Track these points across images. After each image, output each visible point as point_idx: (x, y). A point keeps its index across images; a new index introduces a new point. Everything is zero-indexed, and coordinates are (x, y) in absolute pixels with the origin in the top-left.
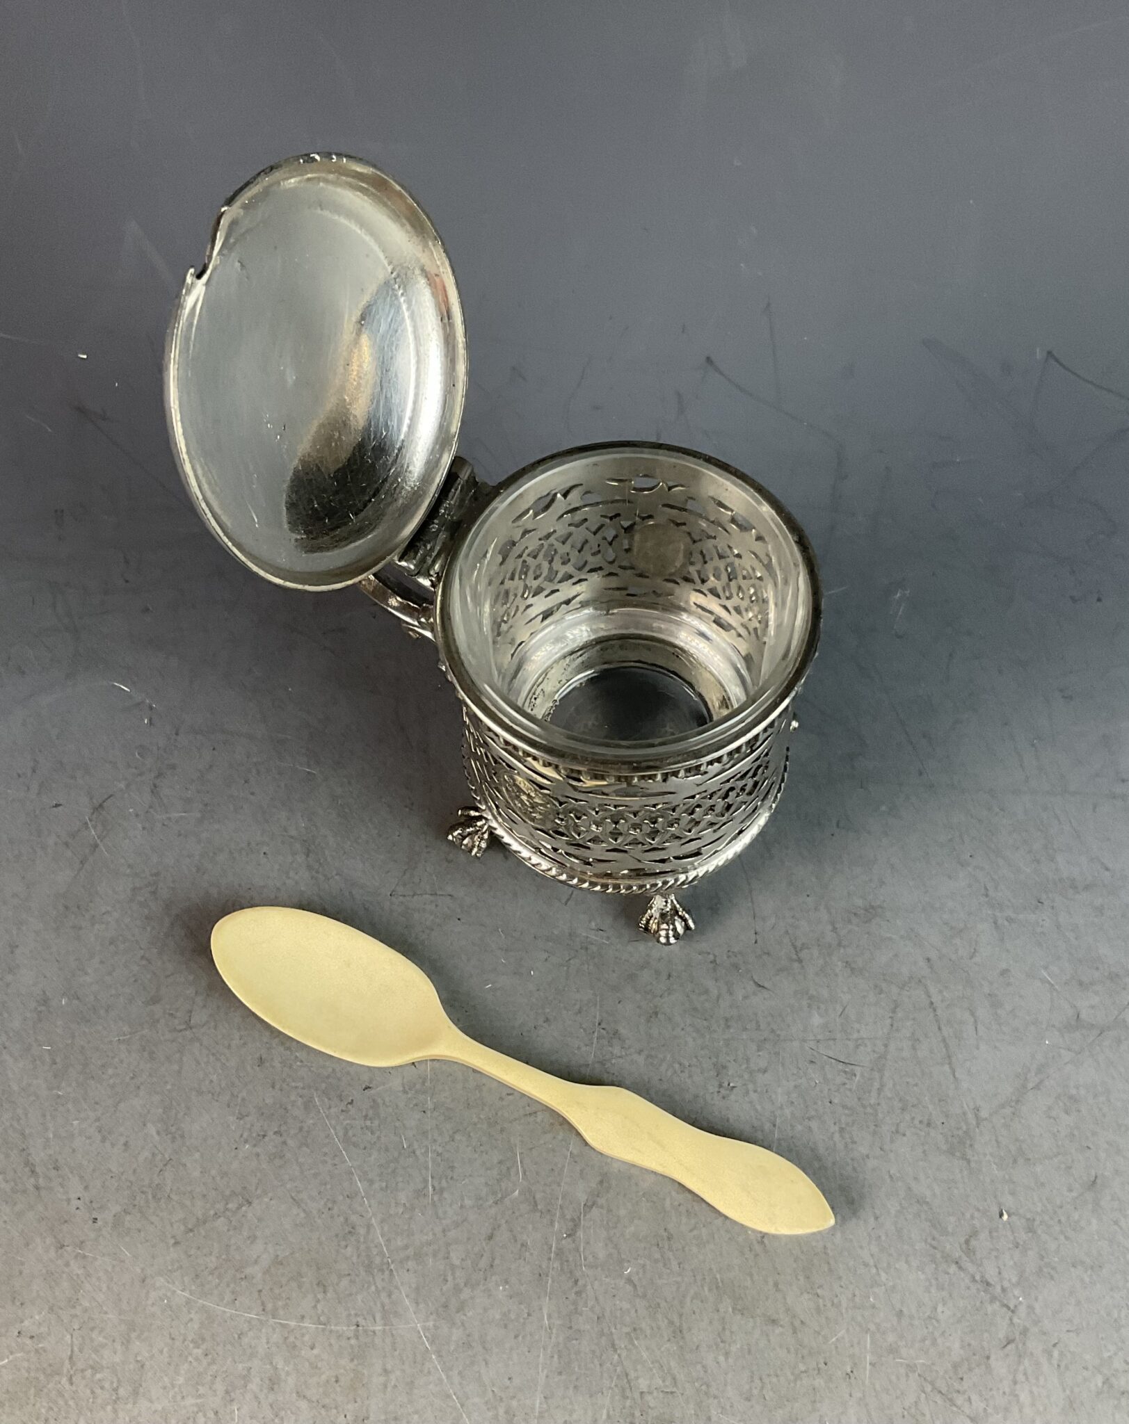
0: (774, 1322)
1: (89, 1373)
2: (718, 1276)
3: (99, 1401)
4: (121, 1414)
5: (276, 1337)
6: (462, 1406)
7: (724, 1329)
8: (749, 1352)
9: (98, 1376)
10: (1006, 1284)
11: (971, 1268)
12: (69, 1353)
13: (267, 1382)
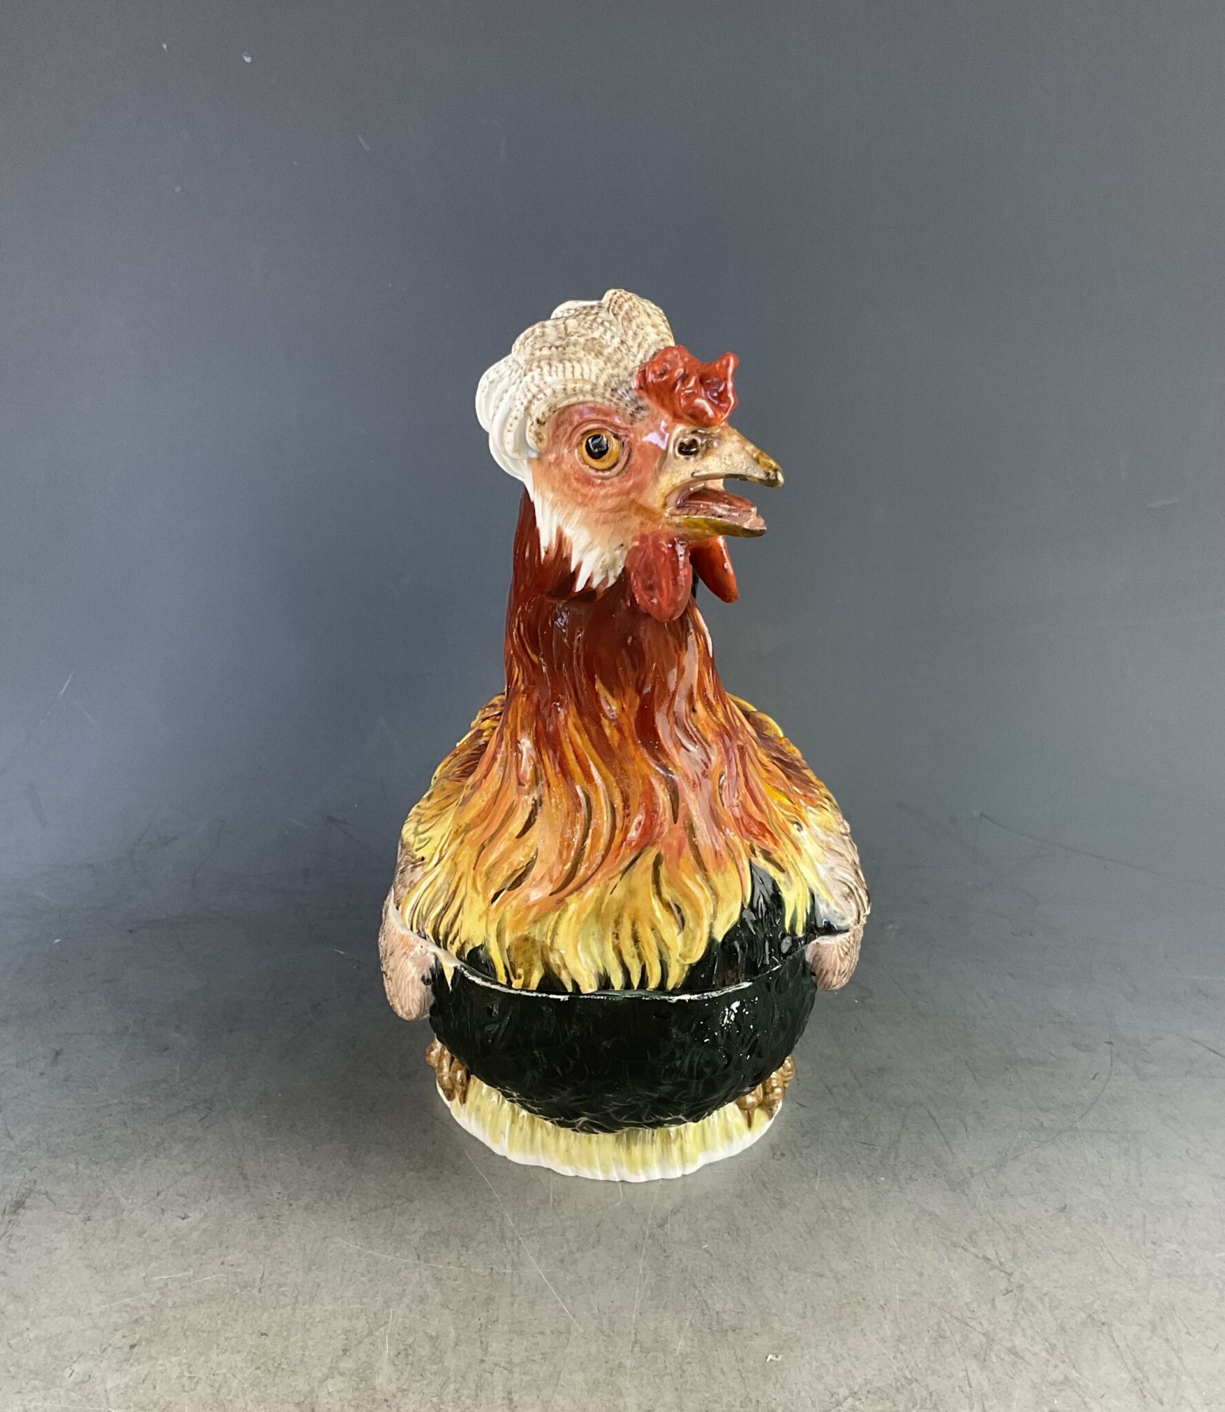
0: (821, 1276)
1: (275, 1287)
2: (776, 1250)
3: (282, 1303)
4: (298, 1311)
5: (428, 1272)
6: (574, 1316)
7: (782, 1279)
8: (803, 1292)
9: (283, 1289)
10: (1002, 1260)
11: (973, 1250)
12: (260, 1276)
13: (418, 1298)
